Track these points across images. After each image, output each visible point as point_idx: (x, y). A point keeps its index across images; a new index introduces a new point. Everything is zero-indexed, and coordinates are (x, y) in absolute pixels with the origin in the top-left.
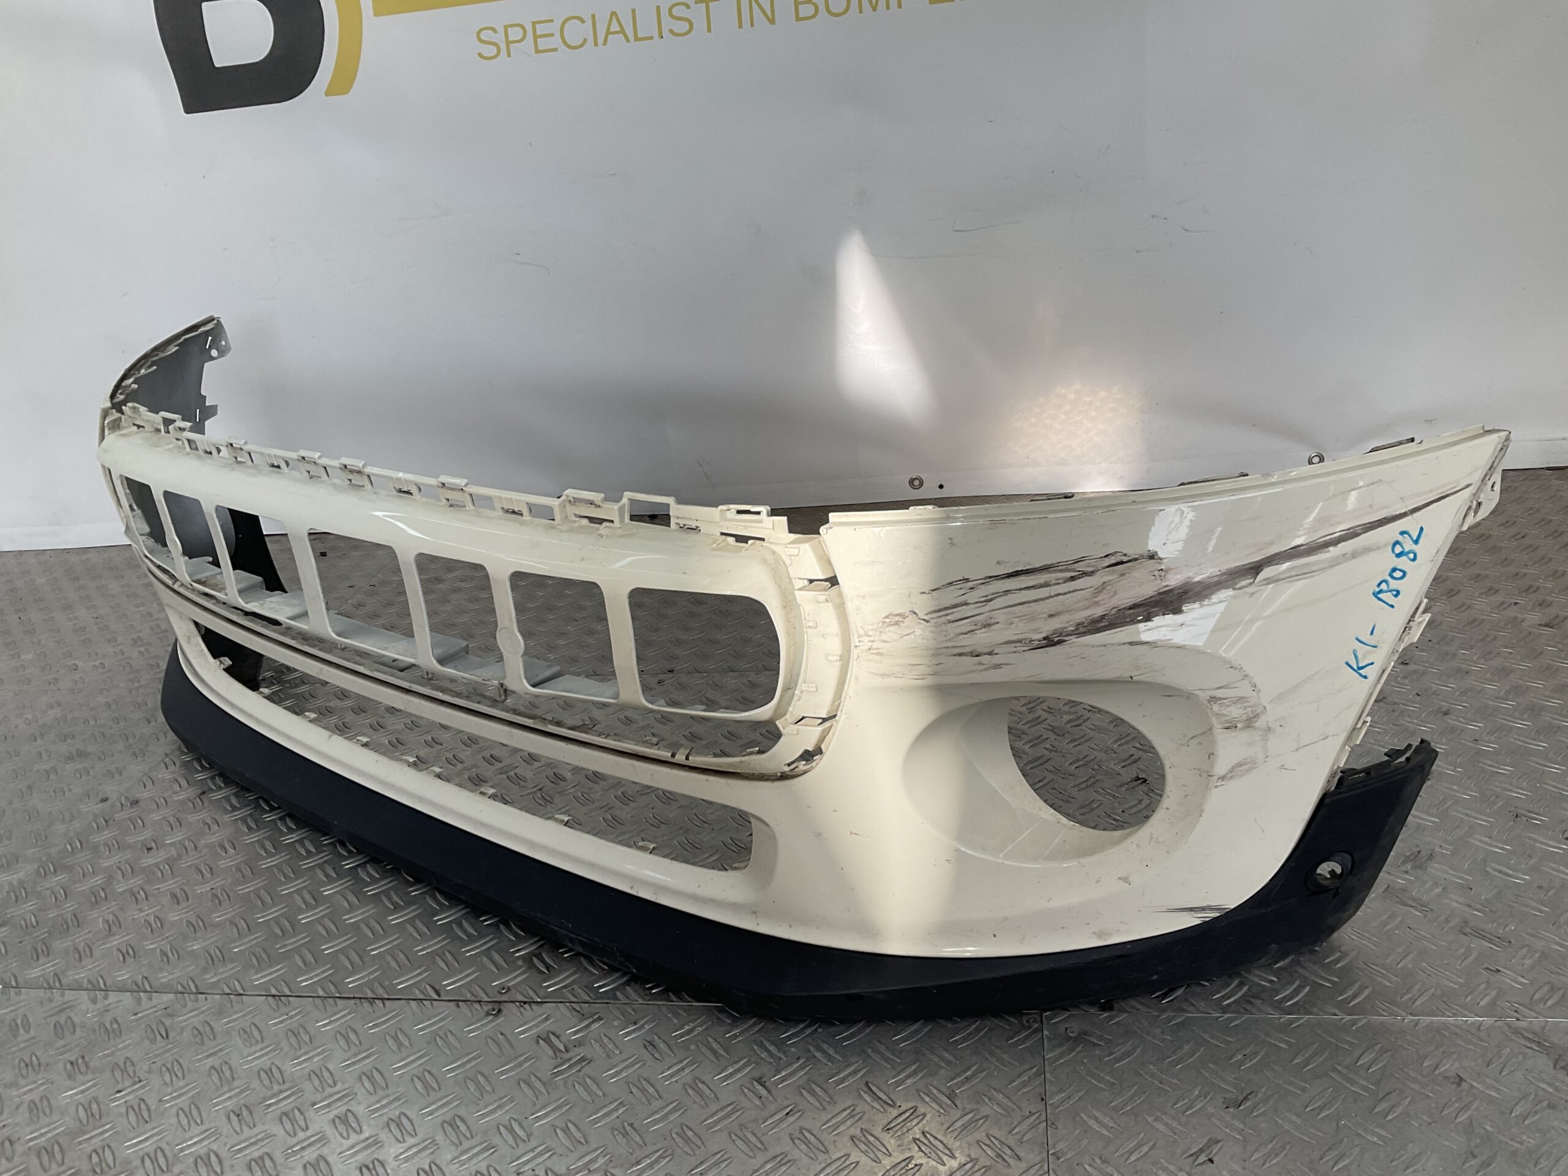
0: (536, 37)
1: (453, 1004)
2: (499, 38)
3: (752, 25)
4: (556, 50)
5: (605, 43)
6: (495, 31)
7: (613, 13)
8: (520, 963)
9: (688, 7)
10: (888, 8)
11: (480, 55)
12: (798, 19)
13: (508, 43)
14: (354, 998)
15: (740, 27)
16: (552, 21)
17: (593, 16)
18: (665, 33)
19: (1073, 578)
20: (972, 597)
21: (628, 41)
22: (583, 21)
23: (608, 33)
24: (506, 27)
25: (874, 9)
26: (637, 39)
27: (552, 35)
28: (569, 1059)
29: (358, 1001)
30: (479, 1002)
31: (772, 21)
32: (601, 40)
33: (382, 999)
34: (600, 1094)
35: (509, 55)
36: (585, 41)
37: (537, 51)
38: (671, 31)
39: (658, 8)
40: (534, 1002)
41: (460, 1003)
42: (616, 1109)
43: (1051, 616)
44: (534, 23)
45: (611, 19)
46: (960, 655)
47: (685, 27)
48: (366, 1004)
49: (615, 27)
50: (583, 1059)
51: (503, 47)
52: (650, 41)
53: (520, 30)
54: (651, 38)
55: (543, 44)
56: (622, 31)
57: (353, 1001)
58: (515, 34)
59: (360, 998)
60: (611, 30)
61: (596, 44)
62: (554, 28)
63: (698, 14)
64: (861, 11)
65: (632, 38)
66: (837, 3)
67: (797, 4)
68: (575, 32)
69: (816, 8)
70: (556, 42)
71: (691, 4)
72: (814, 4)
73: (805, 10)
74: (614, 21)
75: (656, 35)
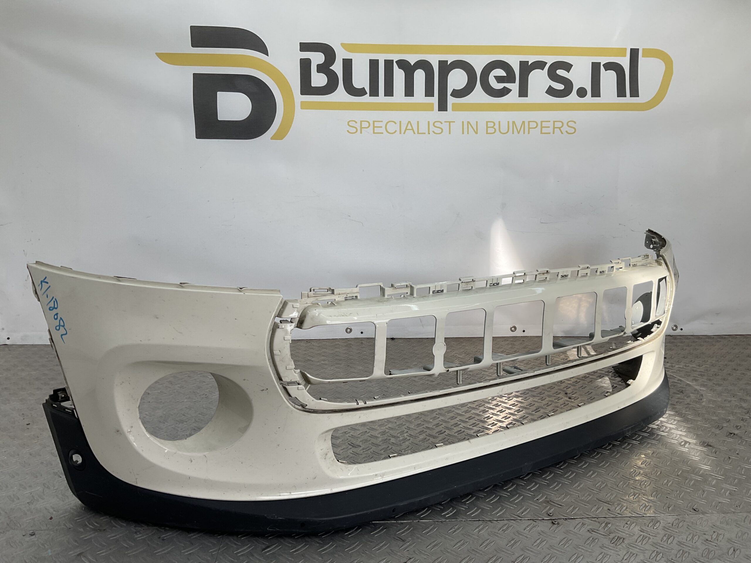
0: (374, 127)
1: (532, 521)
2: (358, 126)
3: (468, 133)
4: (382, 133)
5: (404, 133)
6: (356, 123)
7: (409, 122)
9: (442, 123)
10: (524, 133)
11: (348, 131)
12: (487, 133)
13: (361, 128)
15: (463, 133)
16: (382, 121)
17: (400, 122)
18: (431, 132)
21: (414, 133)
22: (396, 123)
23: (406, 129)
24: (361, 122)
25: (519, 133)
26: (418, 133)
27: (381, 127)
30: (544, 520)
31: (476, 133)
32: (403, 131)
35: (361, 133)
36: (396, 131)
37: (374, 133)
38: (433, 132)
39: (429, 122)
44: (374, 122)
47: (440, 131)
49: (409, 127)
51: (359, 129)
52: (424, 135)
53: (368, 124)
54: (425, 133)
55: (377, 130)
56: (412, 129)
58: (365, 125)
60: (407, 128)
61: (400, 133)
62: (383, 124)
63: (445, 126)
64: (513, 133)
65: (416, 132)
66: (504, 129)
67: (487, 127)
68: (391, 128)
69: (495, 130)
70: (383, 130)
71: (443, 122)
72: (494, 128)
73: (491, 130)
74: (409, 125)
75: (427, 132)
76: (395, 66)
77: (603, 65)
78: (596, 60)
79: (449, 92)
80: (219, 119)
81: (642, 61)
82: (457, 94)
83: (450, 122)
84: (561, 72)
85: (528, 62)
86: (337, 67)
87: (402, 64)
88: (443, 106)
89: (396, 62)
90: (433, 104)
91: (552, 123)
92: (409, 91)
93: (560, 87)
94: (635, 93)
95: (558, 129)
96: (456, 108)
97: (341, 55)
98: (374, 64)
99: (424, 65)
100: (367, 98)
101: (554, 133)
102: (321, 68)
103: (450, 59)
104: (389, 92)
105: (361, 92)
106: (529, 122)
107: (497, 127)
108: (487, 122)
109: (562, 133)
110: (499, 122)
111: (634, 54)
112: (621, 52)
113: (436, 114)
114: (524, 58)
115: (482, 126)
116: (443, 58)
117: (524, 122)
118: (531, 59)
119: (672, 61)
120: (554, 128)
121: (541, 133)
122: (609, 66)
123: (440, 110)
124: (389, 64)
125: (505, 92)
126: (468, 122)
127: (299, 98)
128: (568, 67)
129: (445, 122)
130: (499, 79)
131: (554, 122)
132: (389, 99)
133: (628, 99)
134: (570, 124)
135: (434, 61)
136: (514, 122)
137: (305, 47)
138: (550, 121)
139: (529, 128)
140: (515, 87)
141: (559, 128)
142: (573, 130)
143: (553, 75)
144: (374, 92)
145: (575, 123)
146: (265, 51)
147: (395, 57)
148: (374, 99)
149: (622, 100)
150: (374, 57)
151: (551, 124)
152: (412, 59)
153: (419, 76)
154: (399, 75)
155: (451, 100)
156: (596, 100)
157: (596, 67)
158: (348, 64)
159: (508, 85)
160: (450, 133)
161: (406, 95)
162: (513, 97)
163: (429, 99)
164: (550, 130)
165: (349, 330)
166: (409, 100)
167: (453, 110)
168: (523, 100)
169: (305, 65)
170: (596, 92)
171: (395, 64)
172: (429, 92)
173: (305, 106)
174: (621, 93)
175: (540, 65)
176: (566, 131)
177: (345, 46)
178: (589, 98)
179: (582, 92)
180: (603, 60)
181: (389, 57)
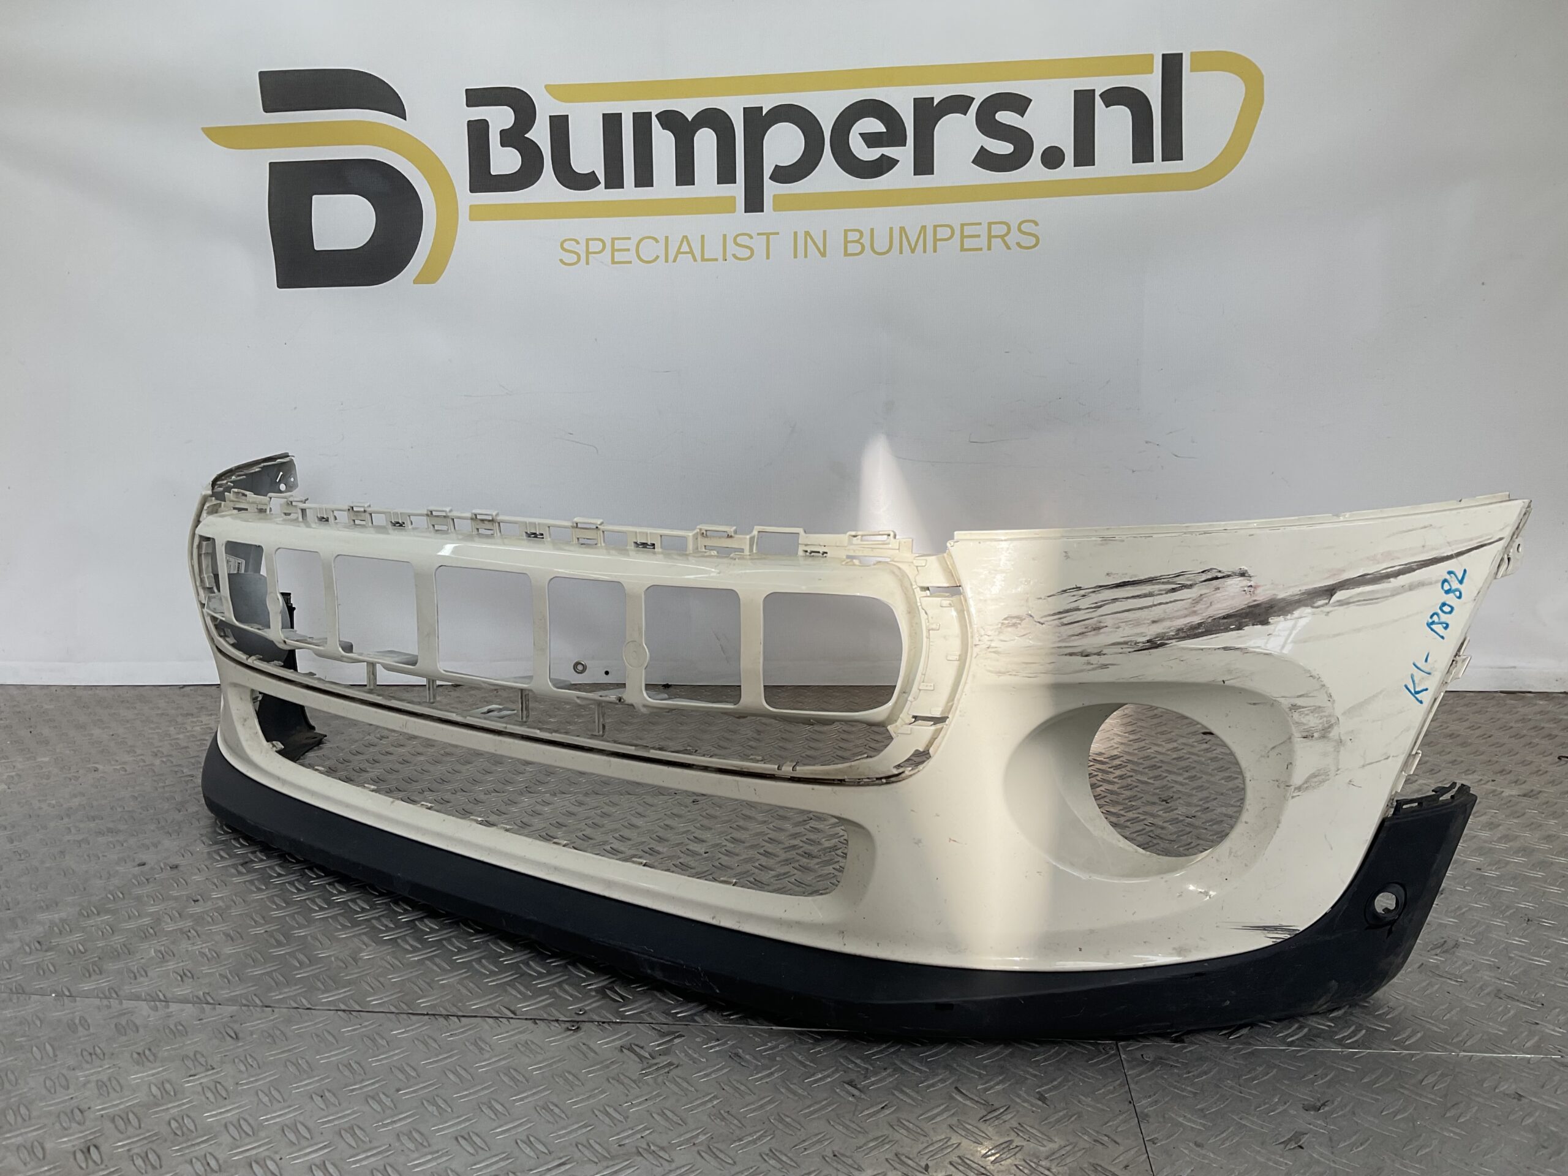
0: (613, 250)
1: (530, 1022)
2: (581, 249)
3: (806, 256)
4: (630, 262)
5: (674, 261)
6: (578, 243)
7: (685, 237)
8: (593, 993)
9: (751, 237)
10: (925, 251)
11: (561, 261)
12: (846, 254)
13: (588, 253)
14: (427, 1014)
15: (795, 257)
16: (629, 238)
17: (667, 238)
18: (729, 256)
19: (1174, 590)
20: (1084, 603)
21: (695, 260)
22: (657, 241)
23: (679, 252)
24: (588, 240)
25: (913, 251)
26: (703, 259)
27: (628, 250)
28: (656, 1064)
29: (432, 1017)
30: (557, 1021)
31: (823, 254)
32: (671, 257)
33: (457, 1016)
34: (693, 1089)
35: (587, 263)
36: (658, 257)
37: (613, 262)
38: (734, 255)
39: (725, 236)
40: (613, 1022)
41: (537, 1021)
42: (710, 1100)
43: (1154, 622)
44: (613, 239)
45: (682, 242)
46: (1071, 654)
47: (747, 253)
48: (441, 1020)
49: (685, 248)
50: (670, 1064)
51: (583, 256)
52: (716, 262)
53: (600, 243)
54: (716, 260)
55: (618, 257)
56: (691, 252)
57: (427, 1017)
58: (595, 246)
59: (434, 1015)
60: (681, 250)
61: (667, 261)
62: (631, 244)
63: (759, 244)
64: (901, 252)
65: (699, 258)
66: (881, 244)
67: (846, 242)
68: (649, 250)
69: (863, 247)
70: (631, 256)
71: (754, 235)
72: (861, 244)
73: (853, 248)
74: (685, 243)
75: (721, 258)
76: (655, 123)
77: (1101, 95)
78: (1084, 84)
79: (768, 171)
80: (316, 249)
81: (1189, 80)
82: (783, 175)
83: (768, 235)
84: (1005, 117)
85: (933, 98)
86: (540, 134)
87: (671, 119)
88: (754, 202)
89: (657, 116)
90: (733, 199)
91: (986, 226)
92: (685, 174)
93: (1003, 148)
94: (1173, 150)
95: (999, 240)
96: (782, 204)
97: (545, 108)
98: (612, 123)
99: (715, 119)
100: (600, 193)
101: (989, 248)
102: (509, 138)
103: (767, 102)
104: (644, 178)
105: (587, 181)
106: (935, 227)
107: (866, 241)
108: (846, 231)
109: (1009, 248)
110: (872, 230)
111: (1172, 65)
112: (1141, 64)
113: (742, 219)
114: (923, 92)
115: (835, 241)
116: (753, 102)
117: (924, 228)
118: (939, 93)
119: (1262, 76)
120: (990, 237)
121: (962, 249)
122: (1113, 97)
123: (748, 210)
124: (642, 121)
125: (884, 165)
126: (807, 233)
127: (466, 198)
128: (1020, 104)
129: (759, 234)
130: (871, 140)
131: (990, 224)
132: (644, 193)
133: (1158, 166)
134: (1024, 227)
135: (734, 110)
136: (902, 229)
137: (476, 97)
138: (980, 224)
139: (936, 240)
140: (904, 154)
141: (1002, 237)
142: (1033, 241)
143: (987, 124)
144: (614, 180)
145: (1036, 224)
146: (399, 110)
147: (655, 107)
148: (615, 194)
149: (1144, 168)
150: (612, 108)
151: (983, 231)
152: (690, 109)
153: (705, 141)
154: (663, 142)
155: (771, 188)
156: (1085, 171)
157: (1084, 102)
158: (560, 126)
159: (890, 152)
160: (768, 258)
161: (679, 182)
162: (902, 176)
163: (727, 189)
164: (983, 242)
165: (580, 668)
166: (686, 191)
167: (776, 208)
168: (924, 181)
169: (478, 132)
170: (1085, 154)
171: (655, 120)
172: (726, 175)
173: (477, 213)
174: (1142, 152)
175: (959, 104)
176: (1018, 244)
177: (554, 91)
178: (1068, 169)
179: (1052, 158)
180: (1100, 84)
181: (642, 107)
